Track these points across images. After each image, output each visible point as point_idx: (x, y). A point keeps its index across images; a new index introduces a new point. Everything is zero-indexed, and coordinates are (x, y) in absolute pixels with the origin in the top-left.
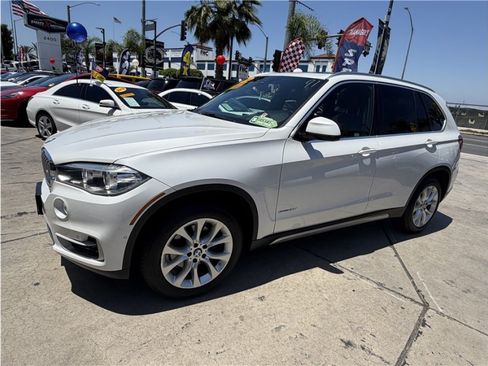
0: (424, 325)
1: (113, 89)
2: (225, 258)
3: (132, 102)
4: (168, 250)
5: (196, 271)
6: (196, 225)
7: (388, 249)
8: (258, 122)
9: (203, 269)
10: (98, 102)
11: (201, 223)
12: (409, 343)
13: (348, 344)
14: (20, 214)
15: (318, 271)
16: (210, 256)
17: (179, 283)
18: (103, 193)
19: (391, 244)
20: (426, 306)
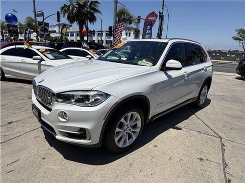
0: (224, 146)
1: (38, 50)
2: (138, 130)
3: (50, 56)
4: (118, 130)
5: (127, 138)
6: (128, 116)
7: (193, 116)
8: (142, 64)
9: (130, 136)
10: (31, 57)
11: (129, 114)
12: (223, 155)
13: (201, 159)
14: (10, 123)
15: (171, 130)
16: (132, 130)
17: (121, 145)
18: (87, 106)
19: (194, 114)
20: (220, 138)
